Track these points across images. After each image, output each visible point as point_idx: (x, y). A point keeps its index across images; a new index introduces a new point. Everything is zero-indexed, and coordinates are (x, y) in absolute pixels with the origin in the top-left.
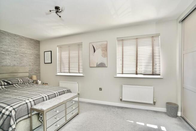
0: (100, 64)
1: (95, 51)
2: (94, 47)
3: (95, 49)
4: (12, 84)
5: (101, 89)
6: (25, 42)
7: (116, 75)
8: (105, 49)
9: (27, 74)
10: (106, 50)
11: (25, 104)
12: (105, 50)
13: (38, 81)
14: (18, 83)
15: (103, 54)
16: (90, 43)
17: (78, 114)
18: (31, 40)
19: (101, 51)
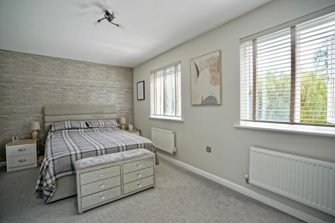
0: (207, 98)
1: (198, 75)
2: (197, 67)
3: (199, 69)
4: (93, 128)
5: (209, 150)
6: (113, 72)
7: (240, 123)
8: (216, 67)
9: (115, 116)
10: (219, 70)
11: (68, 156)
12: (216, 70)
13: (130, 125)
14: (99, 127)
15: (213, 77)
16: (191, 60)
17: (152, 187)
18: (121, 68)
19: (209, 73)
